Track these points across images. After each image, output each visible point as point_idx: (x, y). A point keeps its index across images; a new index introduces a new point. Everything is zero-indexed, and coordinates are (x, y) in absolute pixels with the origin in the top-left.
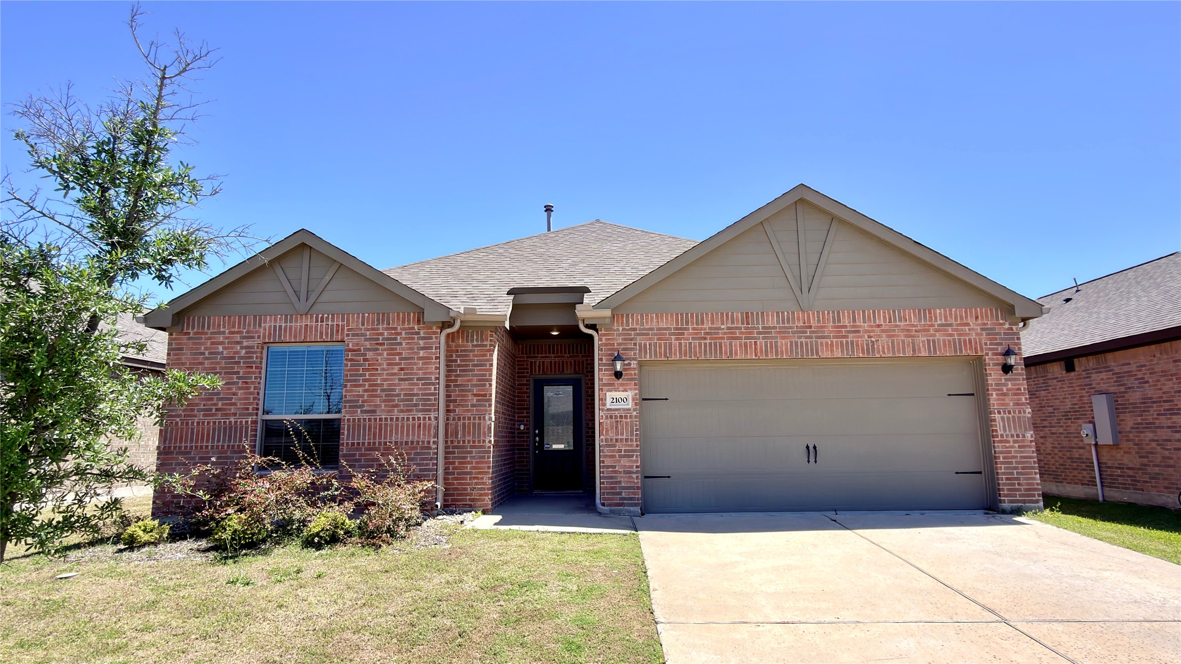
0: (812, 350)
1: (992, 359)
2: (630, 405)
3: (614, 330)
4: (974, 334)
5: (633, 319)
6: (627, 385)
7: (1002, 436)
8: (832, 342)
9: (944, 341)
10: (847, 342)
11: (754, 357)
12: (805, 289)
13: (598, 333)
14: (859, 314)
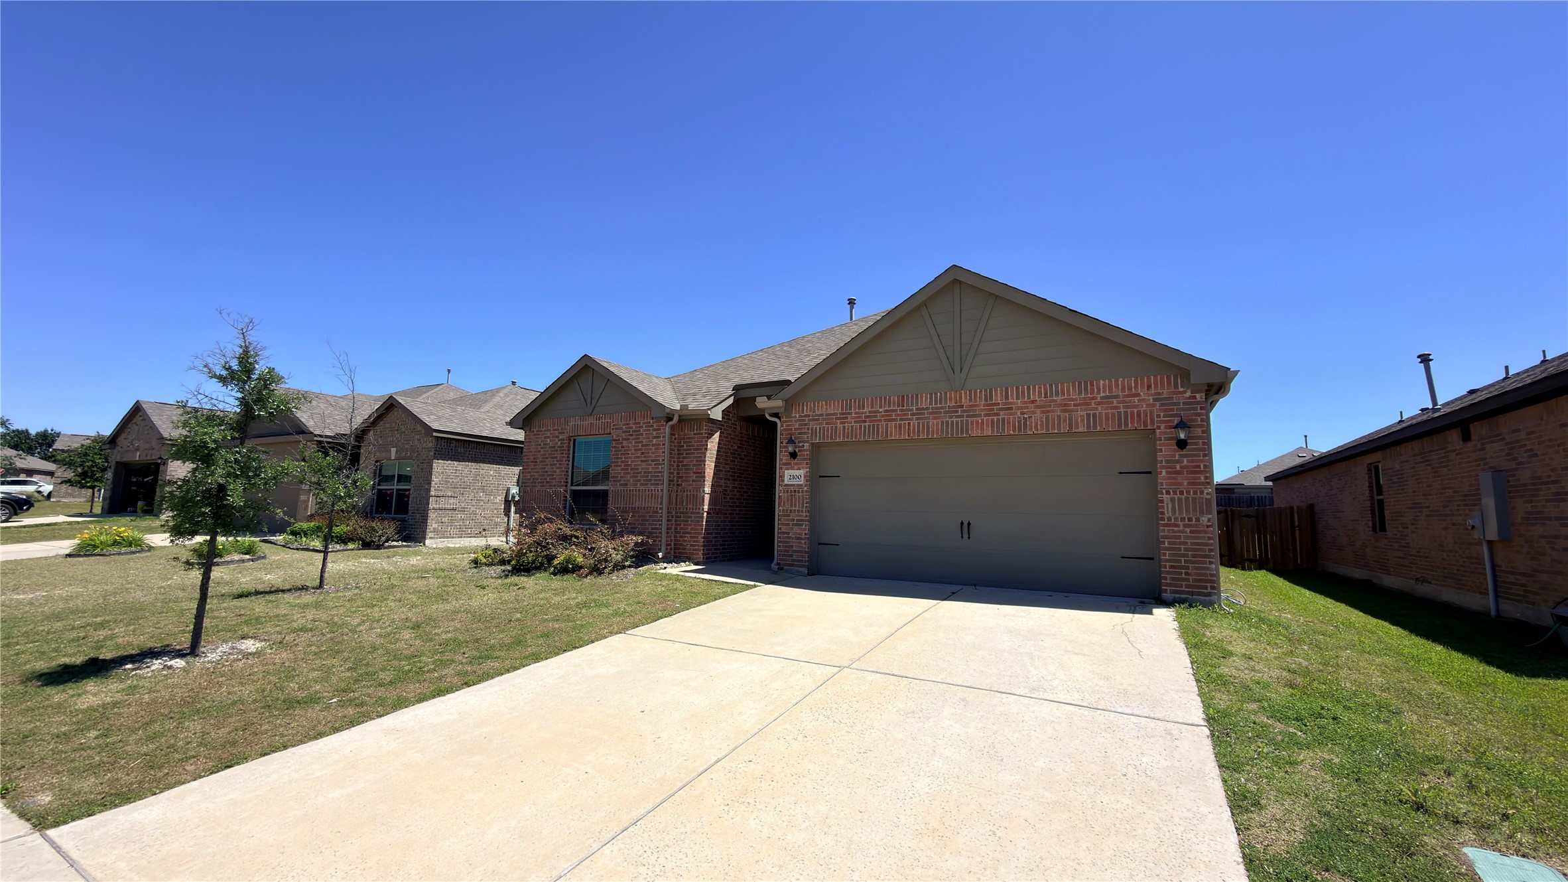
0: (962, 429)
1: (1165, 433)
2: (802, 481)
3: (793, 417)
4: (1144, 406)
5: (807, 407)
6: (800, 464)
7: (1169, 519)
8: (983, 420)
9: (1107, 415)
10: (998, 420)
11: (907, 438)
12: (957, 369)
13: (780, 420)
14: (1012, 391)
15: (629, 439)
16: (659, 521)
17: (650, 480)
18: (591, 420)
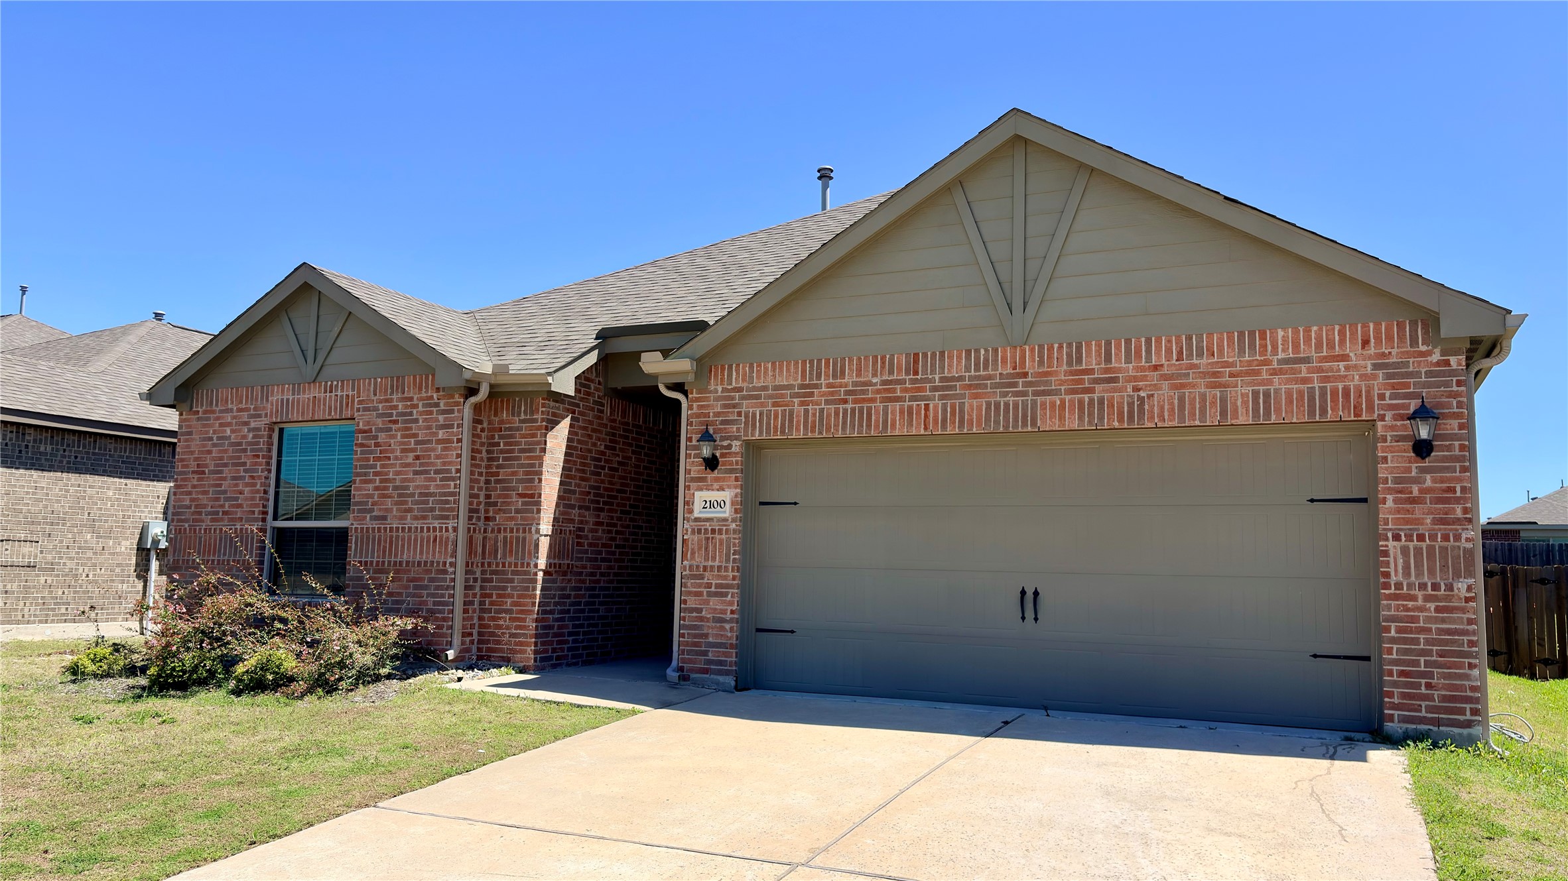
0: (1025, 416)
1: (1392, 428)
2: (727, 512)
3: (710, 392)
4: (1357, 377)
5: (738, 373)
6: (723, 479)
7: (1399, 586)
8: (1063, 402)
9: (1289, 393)
10: (1091, 401)
11: (922, 432)
12: (1017, 304)
13: (687, 397)
14: (1118, 347)
15: (390, 429)
16: (448, 588)
17: (432, 510)
18: (315, 392)
